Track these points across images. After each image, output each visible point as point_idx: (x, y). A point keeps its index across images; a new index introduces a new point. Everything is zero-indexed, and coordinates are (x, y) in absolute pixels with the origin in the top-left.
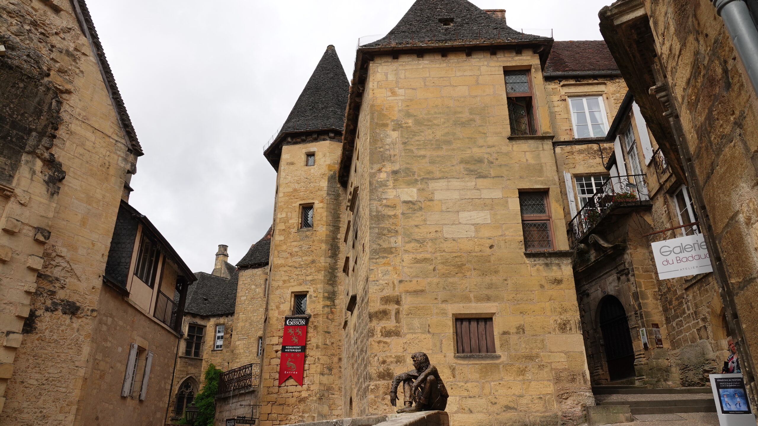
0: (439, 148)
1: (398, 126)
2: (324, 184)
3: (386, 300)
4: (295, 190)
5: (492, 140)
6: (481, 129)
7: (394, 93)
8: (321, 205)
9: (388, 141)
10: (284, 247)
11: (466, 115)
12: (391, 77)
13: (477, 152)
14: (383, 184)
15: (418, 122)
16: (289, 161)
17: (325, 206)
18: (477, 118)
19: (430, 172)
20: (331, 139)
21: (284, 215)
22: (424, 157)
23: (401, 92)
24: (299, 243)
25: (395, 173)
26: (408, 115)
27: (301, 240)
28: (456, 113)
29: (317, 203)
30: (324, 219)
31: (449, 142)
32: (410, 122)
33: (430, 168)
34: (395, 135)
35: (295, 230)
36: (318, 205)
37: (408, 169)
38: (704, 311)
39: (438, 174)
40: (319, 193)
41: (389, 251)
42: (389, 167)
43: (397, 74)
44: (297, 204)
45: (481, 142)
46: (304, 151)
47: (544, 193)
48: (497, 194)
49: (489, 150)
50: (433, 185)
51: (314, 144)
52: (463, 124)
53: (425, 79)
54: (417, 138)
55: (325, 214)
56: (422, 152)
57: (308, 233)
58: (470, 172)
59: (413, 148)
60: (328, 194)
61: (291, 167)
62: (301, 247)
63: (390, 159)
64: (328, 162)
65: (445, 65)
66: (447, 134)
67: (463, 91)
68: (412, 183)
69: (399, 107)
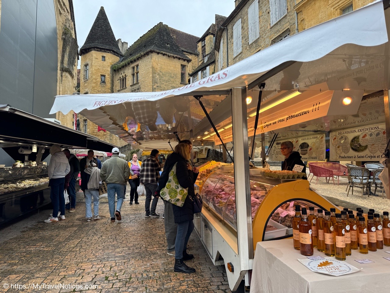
0: (167, 82)
1: (159, 74)
2: (109, 69)
4: (98, 69)
5: (177, 83)
6: (175, 79)
7: (157, 65)
8: (108, 76)
9: (156, 78)
10: (96, 88)
11: (173, 75)
12: (157, 60)
14: (155, 89)
15: (163, 74)
16: (96, 57)
17: (110, 77)
18: (175, 76)
19: (165, 88)
20: (111, 53)
21: (95, 77)
22: (164, 84)
23: (159, 65)
24: (101, 88)
25: (158, 86)
26: (161, 72)
27: (102, 87)
28: (171, 74)
29: (106, 75)
30: (110, 81)
31: (169, 81)
32: (161, 73)
33: (165, 87)
35: (99, 83)
36: (107, 76)
37: (160, 86)
39: (166, 89)
40: (107, 72)
42: (156, 85)
43: (158, 59)
44: (100, 74)
45: (175, 83)
46: (101, 55)
49: (176, 85)
51: (105, 53)
52: (172, 77)
53: (164, 62)
54: (162, 79)
55: (110, 80)
56: (163, 83)
57: (104, 85)
59: (162, 81)
60: (110, 73)
61: (97, 60)
62: (102, 89)
63: (156, 83)
64: (110, 61)
65: (169, 60)
66: (169, 79)
67: (172, 68)
69: (159, 69)
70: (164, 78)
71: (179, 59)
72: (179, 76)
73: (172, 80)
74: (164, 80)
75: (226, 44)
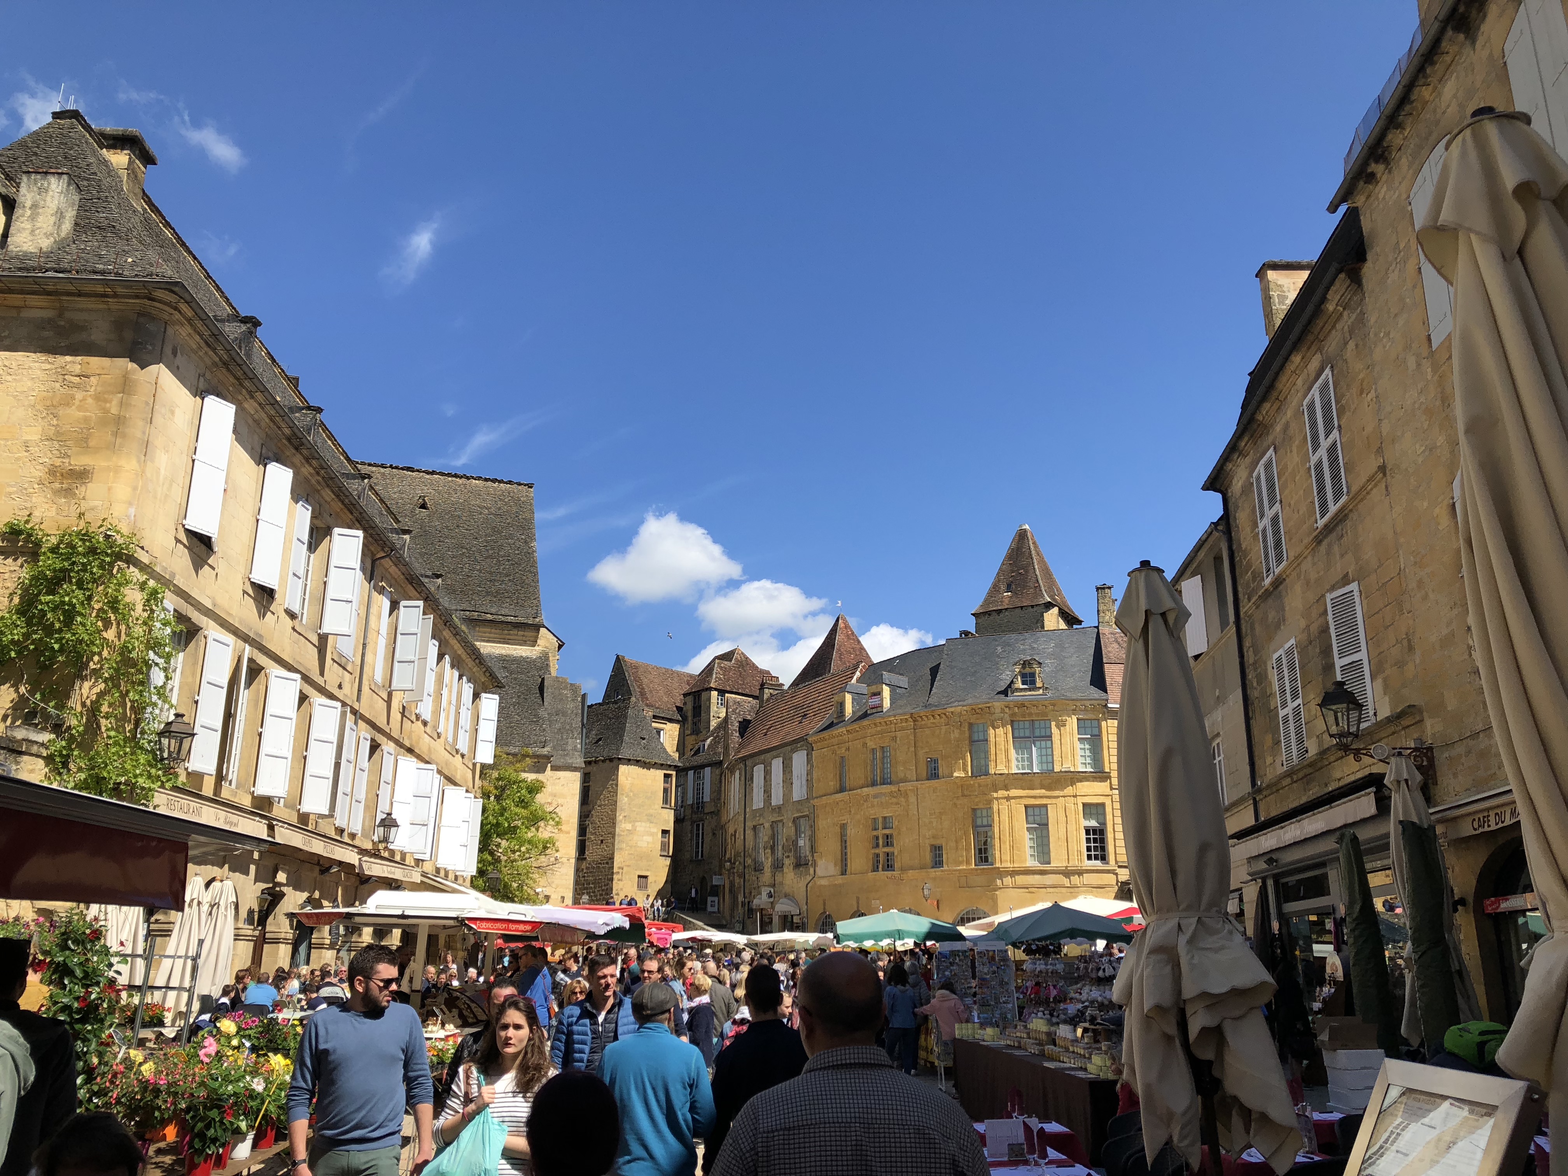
0: (640, 807)
1: (628, 796)
5: (656, 807)
6: (654, 801)
11: (649, 794)
13: (652, 811)
14: (621, 821)
15: (634, 795)
18: (653, 795)
22: (635, 811)
28: (646, 793)
31: (643, 805)
33: (636, 816)
41: (622, 849)
45: (652, 807)
47: (668, 831)
48: (655, 830)
52: (649, 798)
54: (633, 802)
58: (648, 820)
59: (633, 807)
63: (623, 810)
66: (643, 802)
67: (649, 785)
70: (637, 802)
71: (662, 767)
72: (661, 794)
73: (648, 802)
75: (743, 782)
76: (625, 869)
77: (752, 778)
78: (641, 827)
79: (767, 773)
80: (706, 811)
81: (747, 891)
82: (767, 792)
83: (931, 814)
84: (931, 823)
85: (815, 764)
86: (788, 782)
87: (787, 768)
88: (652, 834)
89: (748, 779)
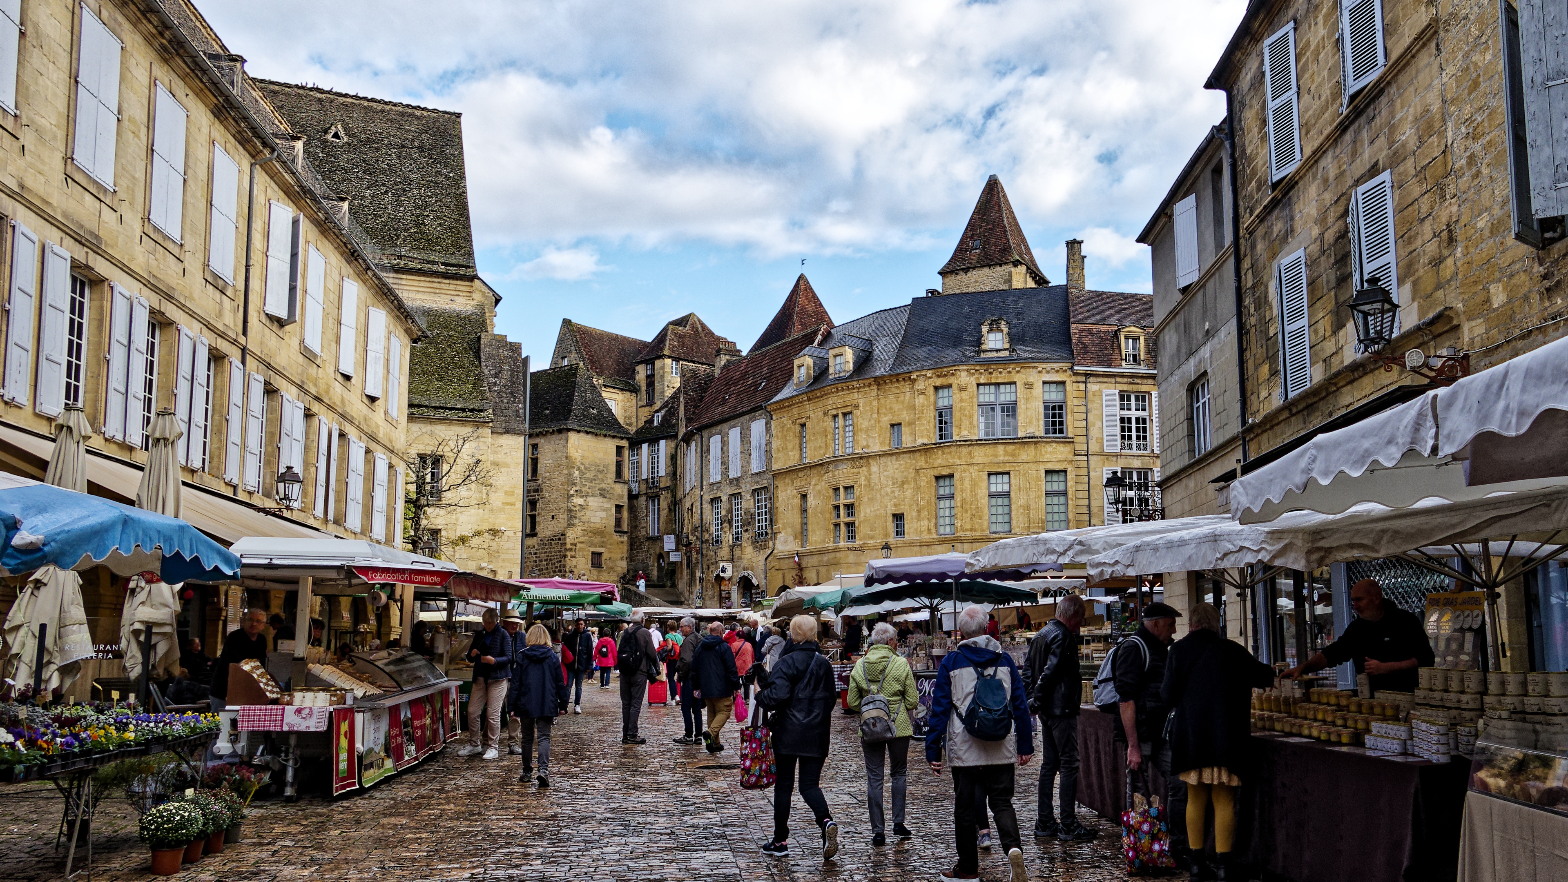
0: (592, 481)
1: (579, 469)
3: (572, 544)
5: (609, 481)
6: (606, 475)
7: (576, 451)
11: (601, 468)
12: (577, 443)
13: (604, 486)
14: (572, 495)
15: (586, 468)
18: (605, 469)
22: (586, 485)
23: (579, 450)
25: (576, 491)
26: (582, 464)
28: (598, 466)
31: (595, 480)
32: (582, 467)
33: (588, 491)
34: (577, 473)
38: (652, 551)
39: (590, 494)
41: (574, 525)
42: (574, 489)
45: (605, 481)
47: (621, 507)
48: (608, 505)
49: (607, 485)
50: (589, 499)
52: (601, 472)
53: (589, 446)
54: (584, 476)
58: (601, 495)
59: (583, 481)
63: (575, 484)
65: (596, 440)
66: (595, 475)
67: (601, 455)
68: (582, 497)
69: (579, 459)
70: (588, 475)
71: (614, 437)
72: (613, 468)
73: (600, 476)
74: (587, 479)
75: (699, 454)
76: (579, 545)
77: (708, 450)
78: (594, 502)
79: (724, 443)
80: (662, 485)
81: (705, 566)
82: (725, 464)
83: (893, 484)
84: (893, 492)
85: (774, 433)
86: (746, 453)
87: (745, 438)
88: (605, 510)
89: (704, 452)
